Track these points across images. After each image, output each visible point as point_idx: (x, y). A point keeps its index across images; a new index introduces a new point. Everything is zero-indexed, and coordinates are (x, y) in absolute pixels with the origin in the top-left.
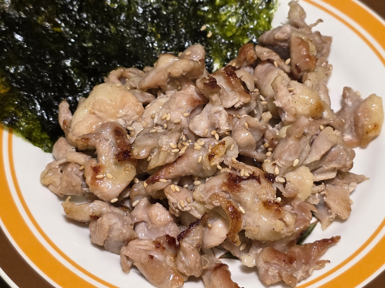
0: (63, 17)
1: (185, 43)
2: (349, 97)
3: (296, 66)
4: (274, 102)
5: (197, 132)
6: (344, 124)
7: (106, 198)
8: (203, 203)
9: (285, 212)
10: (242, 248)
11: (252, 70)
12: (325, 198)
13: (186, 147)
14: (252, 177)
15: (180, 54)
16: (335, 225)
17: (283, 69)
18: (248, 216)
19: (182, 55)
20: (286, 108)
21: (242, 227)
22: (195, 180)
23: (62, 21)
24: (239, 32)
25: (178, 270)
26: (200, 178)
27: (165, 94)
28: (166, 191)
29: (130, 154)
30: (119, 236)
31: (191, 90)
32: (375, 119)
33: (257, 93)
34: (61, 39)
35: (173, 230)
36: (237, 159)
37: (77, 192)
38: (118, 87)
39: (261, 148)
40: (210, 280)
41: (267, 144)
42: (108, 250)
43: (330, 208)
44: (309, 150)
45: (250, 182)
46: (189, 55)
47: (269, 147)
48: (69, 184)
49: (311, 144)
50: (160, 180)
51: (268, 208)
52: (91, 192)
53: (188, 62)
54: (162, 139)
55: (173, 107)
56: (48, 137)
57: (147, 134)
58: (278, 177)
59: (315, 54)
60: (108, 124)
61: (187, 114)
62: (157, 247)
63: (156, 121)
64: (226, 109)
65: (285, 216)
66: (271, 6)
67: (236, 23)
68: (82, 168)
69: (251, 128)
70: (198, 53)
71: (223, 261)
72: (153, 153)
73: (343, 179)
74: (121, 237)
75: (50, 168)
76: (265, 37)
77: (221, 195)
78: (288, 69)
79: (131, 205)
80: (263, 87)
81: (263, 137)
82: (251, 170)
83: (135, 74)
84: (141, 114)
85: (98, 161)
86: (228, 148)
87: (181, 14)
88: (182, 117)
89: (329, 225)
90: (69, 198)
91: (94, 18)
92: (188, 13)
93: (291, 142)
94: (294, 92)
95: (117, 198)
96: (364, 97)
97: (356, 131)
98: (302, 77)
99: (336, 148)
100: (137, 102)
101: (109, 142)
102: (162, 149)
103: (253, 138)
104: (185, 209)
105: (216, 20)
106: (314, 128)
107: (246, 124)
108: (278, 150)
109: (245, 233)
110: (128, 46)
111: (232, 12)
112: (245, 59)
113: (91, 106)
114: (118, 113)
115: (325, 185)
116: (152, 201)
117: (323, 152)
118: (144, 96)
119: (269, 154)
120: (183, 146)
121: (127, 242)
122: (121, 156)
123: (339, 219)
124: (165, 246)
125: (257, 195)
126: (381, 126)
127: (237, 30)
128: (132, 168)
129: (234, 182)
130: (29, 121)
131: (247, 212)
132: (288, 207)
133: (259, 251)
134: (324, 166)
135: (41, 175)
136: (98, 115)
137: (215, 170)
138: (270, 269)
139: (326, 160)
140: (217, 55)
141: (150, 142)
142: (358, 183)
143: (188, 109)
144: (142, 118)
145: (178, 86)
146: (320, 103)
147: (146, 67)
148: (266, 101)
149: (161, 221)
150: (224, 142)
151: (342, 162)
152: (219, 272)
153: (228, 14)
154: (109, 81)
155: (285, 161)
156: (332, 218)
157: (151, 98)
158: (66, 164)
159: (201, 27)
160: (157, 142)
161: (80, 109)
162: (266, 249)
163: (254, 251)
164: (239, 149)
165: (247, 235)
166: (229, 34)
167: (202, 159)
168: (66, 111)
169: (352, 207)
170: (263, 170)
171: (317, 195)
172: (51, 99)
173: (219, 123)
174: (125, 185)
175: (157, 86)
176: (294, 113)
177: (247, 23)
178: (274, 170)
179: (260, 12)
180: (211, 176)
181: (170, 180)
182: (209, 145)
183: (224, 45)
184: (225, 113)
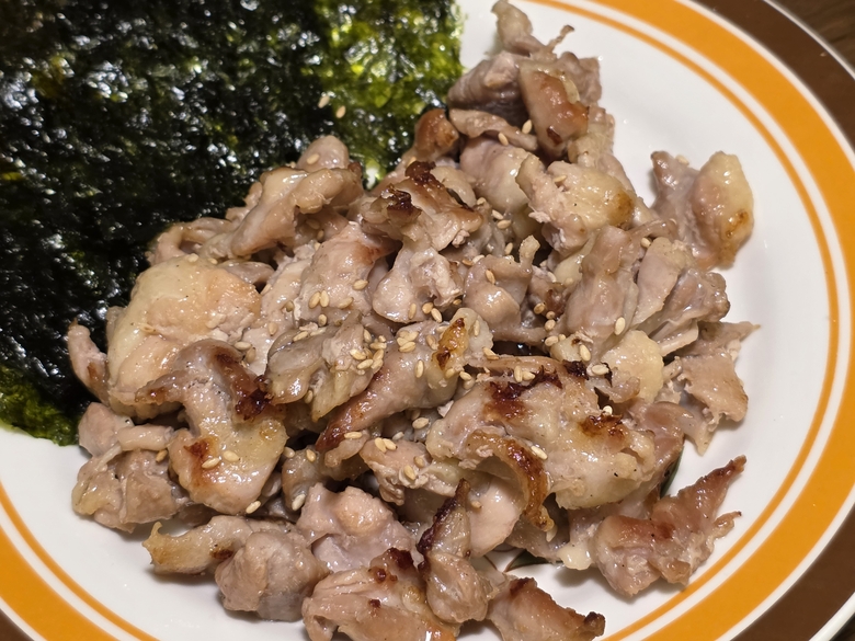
0: (16, 146)
1: (294, 142)
2: (669, 171)
3: (550, 132)
4: (531, 215)
5: (394, 316)
6: (677, 227)
7: (234, 507)
9: (630, 433)
10: (549, 537)
11: (454, 164)
12: (687, 388)
13: (382, 352)
14: (541, 378)
16: (722, 439)
17: (520, 146)
18: (554, 461)
20: (559, 221)
21: (549, 489)
22: (414, 417)
23: (15, 156)
24: (400, 92)
25: (436, 617)
26: (424, 412)
27: (292, 255)
28: (366, 455)
29: (268, 396)
30: (290, 578)
31: (353, 232)
32: (737, 202)
33: (486, 207)
34: (25, 193)
35: (399, 537)
36: (493, 350)
37: (165, 512)
38: (193, 264)
39: (527, 319)
40: (509, 619)
42: (267, 618)
43: (704, 405)
44: (636, 294)
45: (539, 389)
46: (316, 163)
47: (546, 311)
48: (146, 497)
49: (636, 279)
50: (347, 436)
51: (595, 434)
52: (197, 502)
53: (331, 174)
54: (329, 347)
55: (328, 275)
56: (58, 412)
57: (289, 346)
58: (591, 365)
59: (578, 98)
60: (195, 348)
61: (361, 283)
62: (380, 581)
63: (298, 314)
64: (442, 252)
65: (633, 441)
66: (449, 24)
67: (387, 76)
68: (160, 456)
69: (502, 280)
70: (333, 154)
71: (520, 574)
72: (314, 382)
73: (712, 338)
74: (295, 579)
75: (87, 476)
76: (460, 90)
77: (488, 433)
78: (531, 142)
79: (288, 510)
80: (491, 191)
81: (528, 293)
82: (535, 366)
83: (210, 229)
84: (256, 309)
85: (196, 432)
86: (472, 331)
88: (352, 293)
89: (710, 440)
90: (158, 525)
91: (85, 135)
92: (283, 76)
93: (600, 284)
94: (567, 183)
95: (258, 500)
96: (697, 165)
97: (705, 237)
99: (687, 276)
100: (243, 286)
101: (209, 384)
102: (338, 368)
103: (512, 300)
104: (418, 483)
105: (344, 77)
106: (632, 247)
107: (489, 274)
108: (576, 309)
109: (557, 500)
110: (174, 175)
111: (374, 55)
112: (436, 144)
113: (144, 319)
114: (208, 318)
115: (681, 359)
116: (336, 486)
117: (666, 292)
118: (250, 270)
119: (550, 324)
120: (374, 351)
121: (309, 588)
122: (248, 407)
123: (729, 423)
124: (393, 573)
125: (563, 414)
126: (752, 213)
127: (394, 90)
128: (275, 427)
129: (506, 398)
130: (11, 386)
131: (552, 455)
132: (627, 422)
133: (591, 530)
134: (672, 322)
135: (73, 496)
136: (166, 333)
138: (630, 560)
139: (674, 307)
140: (367, 150)
141: (304, 360)
142: (742, 340)
143: (361, 271)
144: (260, 316)
145: (317, 231)
146: (625, 194)
147: (229, 210)
148: (506, 218)
149: (368, 524)
150: (462, 319)
151: (708, 303)
152: (524, 597)
153: (366, 61)
154: (160, 257)
155: (598, 328)
156: (714, 425)
157: (266, 272)
158: (123, 457)
159: (319, 101)
160: (320, 355)
161: (122, 331)
162: (607, 523)
163: (580, 533)
164: (490, 330)
165: (561, 502)
166: (380, 102)
167: (424, 367)
168: (85, 346)
169: (747, 390)
170: (557, 359)
171: (671, 384)
172: (45, 328)
173: (435, 286)
174: (268, 468)
175: (272, 240)
176: (579, 227)
177: (411, 70)
178: (579, 353)
179: (431, 40)
180: (447, 402)
181: (365, 432)
182: (425, 336)
183: (377, 127)
184: (442, 261)
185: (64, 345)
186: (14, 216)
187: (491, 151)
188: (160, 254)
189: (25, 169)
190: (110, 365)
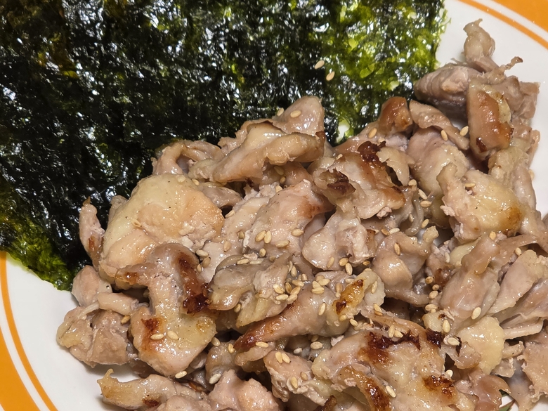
0: (78, 51)
1: (289, 92)
3: (478, 142)
4: (442, 207)
5: (315, 262)
7: (168, 371)
8: (329, 382)
9: (459, 394)
11: (404, 141)
12: (523, 366)
13: (299, 289)
14: (407, 338)
15: (281, 111)
16: (541, 409)
17: (457, 145)
18: (400, 400)
19: (283, 114)
20: (461, 217)
22: (313, 340)
26: (320, 338)
27: (258, 190)
28: (268, 361)
29: (207, 301)
31: (303, 188)
33: (415, 189)
34: (77, 89)
36: (382, 306)
37: (119, 360)
38: (180, 183)
39: (421, 284)
41: (430, 279)
43: (531, 383)
44: (497, 291)
45: (403, 346)
46: (297, 118)
47: (433, 284)
48: (108, 347)
49: (501, 280)
50: (257, 344)
51: (432, 389)
52: (142, 360)
53: (299, 140)
54: (260, 277)
55: (276, 219)
56: (62, 264)
57: (233, 268)
58: (447, 337)
59: (509, 118)
60: (166, 249)
61: (298, 232)
63: (246, 243)
64: (363, 221)
65: (459, 400)
67: (375, 54)
68: (125, 320)
69: (405, 254)
70: (312, 114)
72: (244, 299)
75: (71, 319)
77: (357, 369)
78: (464, 144)
79: (207, 382)
80: (423, 174)
81: (425, 265)
82: (405, 328)
83: (203, 151)
84: (218, 229)
85: (152, 311)
86: (370, 287)
87: (280, 40)
88: (291, 238)
89: (531, 408)
90: (110, 371)
91: (132, 55)
92: (293, 37)
93: (469, 280)
94: (475, 189)
95: (185, 370)
98: (488, 158)
99: (542, 284)
101: (169, 279)
102: (261, 295)
103: (408, 271)
104: (299, 391)
105: (340, 49)
106: (505, 253)
107: (397, 247)
108: (450, 290)
110: (189, 99)
111: (368, 35)
112: (394, 124)
113: (136, 216)
114: (181, 227)
115: (524, 344)
116: (244, 375)
117: (519, 295)
118: (223, 195)
119: (434, 294)
120: (294, 286)
122: (192, 304)
127: (378, 67)
128: (209, 323)
129: (378, 347)
130: (33, 239)
131: (399, 395)
132: (463, 383)
134: (522, 315)
135: (57, 335)
136: (149, 230)
137: (347, 325)
139: (526, 305)
140: (344, 111)
141: (239, 282)
143: (300, 222)
144: (220, 234)
145: (281, 177)
146: (516, 208)
147: (222, 138)
148: (429, 200)
149: (259, 409)
150: (362, 280)
153: (362, 38)
154: (161, 166)
155: (460, 311)
156: (536, 398)
157: (235, 199)
158: (99, 313)
159: (315, 63)
160: (252, 281)
161: (118, 220)
164: (386, 289)
166: (364, 74)
167: (326, 309)
168: (92, 221)
170: (425, 327)
172: (67, 198)
173: (352, 248)
174: (198, 350)
175: (245, 177)
176: (475, 226)
177: (395, 54)
178: (442, 325)
179: (416, 34)
180: (339, 335)
181: (272, 344)
182: (335, 283)
183: (356, 93)
184: (362, 230)
185: (77, 214)
186: (65, 106)
187: (432, 143)
188: (161, 162)
189: (82, 71)
190: (105, 243)
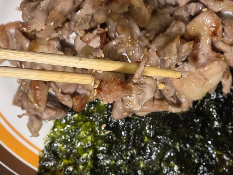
11: (78, 91)
23: (214, 159)
24: (79, 124)
67: (81, 131)
87: (122, 147)
111: (81, 141)
113: (206, 84)
127: (81, 126)
136: (202, 77)
159: (109, 133)
166: (88, 124)
168: (226, 86)
185: (231, 90)
186: (225, 139)
189: (213, 153)
190: (222, 76)
